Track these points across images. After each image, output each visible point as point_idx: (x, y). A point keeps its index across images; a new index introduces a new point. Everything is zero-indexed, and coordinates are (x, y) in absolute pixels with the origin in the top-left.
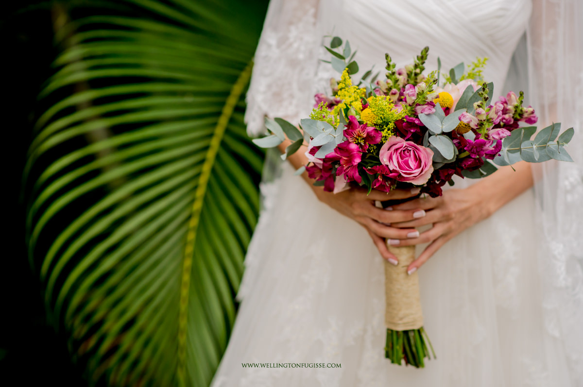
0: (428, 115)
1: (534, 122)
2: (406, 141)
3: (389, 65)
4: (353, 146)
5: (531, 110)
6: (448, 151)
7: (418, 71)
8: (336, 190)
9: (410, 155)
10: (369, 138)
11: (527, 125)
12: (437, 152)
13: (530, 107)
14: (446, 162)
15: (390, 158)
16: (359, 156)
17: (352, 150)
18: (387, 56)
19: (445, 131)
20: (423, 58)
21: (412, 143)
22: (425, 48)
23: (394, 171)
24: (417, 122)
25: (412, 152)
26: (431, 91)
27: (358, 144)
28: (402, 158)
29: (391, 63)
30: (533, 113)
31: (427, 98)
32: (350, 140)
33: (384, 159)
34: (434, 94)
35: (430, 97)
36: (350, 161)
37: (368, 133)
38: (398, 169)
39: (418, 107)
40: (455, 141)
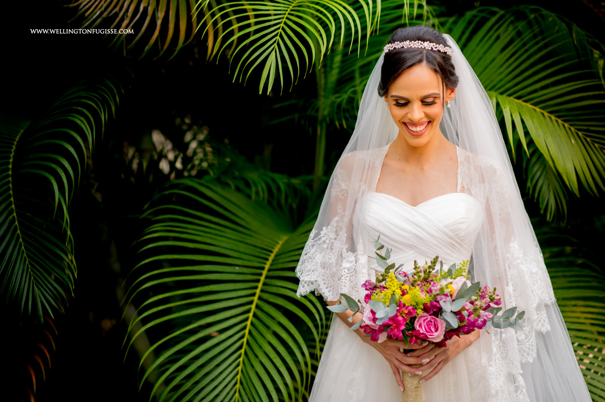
0: (445, 302)
1: (500, 304)
2: (430, 315)
3: (416, 267)
4: (400, 318)
5: (499, 297)
6: (455, 323)
7: (431, 270)
8: (379, 342)
9: (432, 324)
10: (409, 313)
11: (496, 306)
12: (448, 323)
13: (498, 296)
14: (452, 328)
15: (420, 326)
16: (403, 324)
17: (400, 321)
18: (415, 262)
19: (453, 311)
20: (434, 262)
21: (433, 317)
22: (437, 257)
23: (423, 334)
24: (438, 305)
25: (433, 322)
26: (447, 288)
27: (402, 317)
28: (428, 326)
29: (417, 266)
30: (500, 299)
31: (444, 292)
32: (399, 314)
33: (417, 327)
34: (449, 290)
35: (446, 291)
36: (398, 327)
37: (409, 311)
38: (425, 333)
39: (438, 296)
40: (458, 316)
